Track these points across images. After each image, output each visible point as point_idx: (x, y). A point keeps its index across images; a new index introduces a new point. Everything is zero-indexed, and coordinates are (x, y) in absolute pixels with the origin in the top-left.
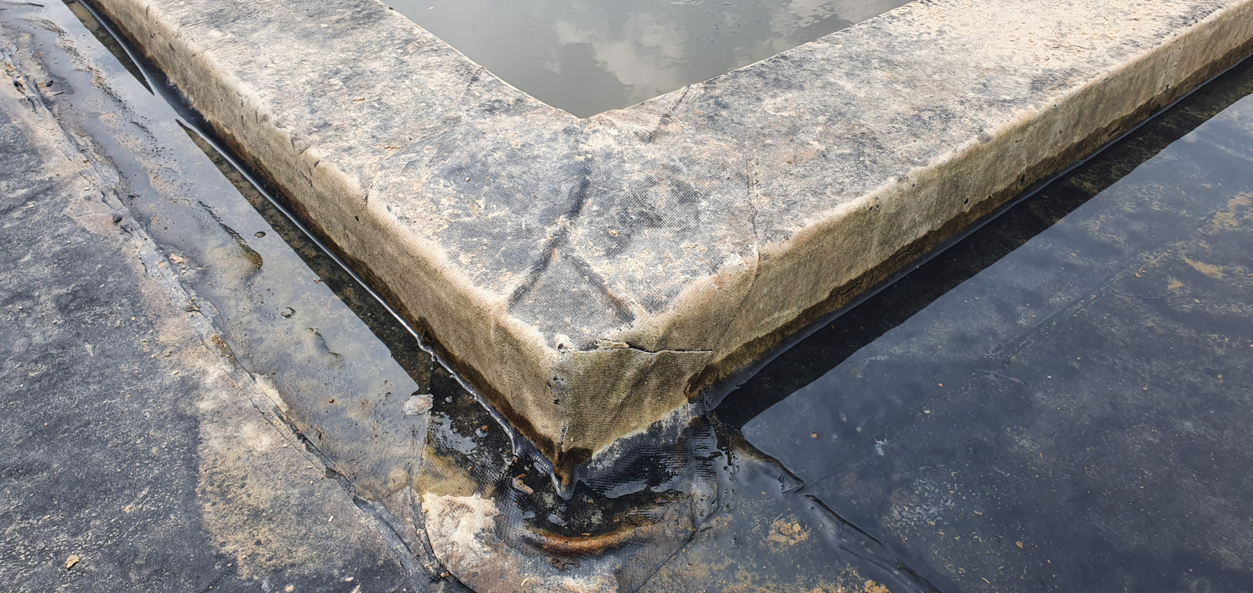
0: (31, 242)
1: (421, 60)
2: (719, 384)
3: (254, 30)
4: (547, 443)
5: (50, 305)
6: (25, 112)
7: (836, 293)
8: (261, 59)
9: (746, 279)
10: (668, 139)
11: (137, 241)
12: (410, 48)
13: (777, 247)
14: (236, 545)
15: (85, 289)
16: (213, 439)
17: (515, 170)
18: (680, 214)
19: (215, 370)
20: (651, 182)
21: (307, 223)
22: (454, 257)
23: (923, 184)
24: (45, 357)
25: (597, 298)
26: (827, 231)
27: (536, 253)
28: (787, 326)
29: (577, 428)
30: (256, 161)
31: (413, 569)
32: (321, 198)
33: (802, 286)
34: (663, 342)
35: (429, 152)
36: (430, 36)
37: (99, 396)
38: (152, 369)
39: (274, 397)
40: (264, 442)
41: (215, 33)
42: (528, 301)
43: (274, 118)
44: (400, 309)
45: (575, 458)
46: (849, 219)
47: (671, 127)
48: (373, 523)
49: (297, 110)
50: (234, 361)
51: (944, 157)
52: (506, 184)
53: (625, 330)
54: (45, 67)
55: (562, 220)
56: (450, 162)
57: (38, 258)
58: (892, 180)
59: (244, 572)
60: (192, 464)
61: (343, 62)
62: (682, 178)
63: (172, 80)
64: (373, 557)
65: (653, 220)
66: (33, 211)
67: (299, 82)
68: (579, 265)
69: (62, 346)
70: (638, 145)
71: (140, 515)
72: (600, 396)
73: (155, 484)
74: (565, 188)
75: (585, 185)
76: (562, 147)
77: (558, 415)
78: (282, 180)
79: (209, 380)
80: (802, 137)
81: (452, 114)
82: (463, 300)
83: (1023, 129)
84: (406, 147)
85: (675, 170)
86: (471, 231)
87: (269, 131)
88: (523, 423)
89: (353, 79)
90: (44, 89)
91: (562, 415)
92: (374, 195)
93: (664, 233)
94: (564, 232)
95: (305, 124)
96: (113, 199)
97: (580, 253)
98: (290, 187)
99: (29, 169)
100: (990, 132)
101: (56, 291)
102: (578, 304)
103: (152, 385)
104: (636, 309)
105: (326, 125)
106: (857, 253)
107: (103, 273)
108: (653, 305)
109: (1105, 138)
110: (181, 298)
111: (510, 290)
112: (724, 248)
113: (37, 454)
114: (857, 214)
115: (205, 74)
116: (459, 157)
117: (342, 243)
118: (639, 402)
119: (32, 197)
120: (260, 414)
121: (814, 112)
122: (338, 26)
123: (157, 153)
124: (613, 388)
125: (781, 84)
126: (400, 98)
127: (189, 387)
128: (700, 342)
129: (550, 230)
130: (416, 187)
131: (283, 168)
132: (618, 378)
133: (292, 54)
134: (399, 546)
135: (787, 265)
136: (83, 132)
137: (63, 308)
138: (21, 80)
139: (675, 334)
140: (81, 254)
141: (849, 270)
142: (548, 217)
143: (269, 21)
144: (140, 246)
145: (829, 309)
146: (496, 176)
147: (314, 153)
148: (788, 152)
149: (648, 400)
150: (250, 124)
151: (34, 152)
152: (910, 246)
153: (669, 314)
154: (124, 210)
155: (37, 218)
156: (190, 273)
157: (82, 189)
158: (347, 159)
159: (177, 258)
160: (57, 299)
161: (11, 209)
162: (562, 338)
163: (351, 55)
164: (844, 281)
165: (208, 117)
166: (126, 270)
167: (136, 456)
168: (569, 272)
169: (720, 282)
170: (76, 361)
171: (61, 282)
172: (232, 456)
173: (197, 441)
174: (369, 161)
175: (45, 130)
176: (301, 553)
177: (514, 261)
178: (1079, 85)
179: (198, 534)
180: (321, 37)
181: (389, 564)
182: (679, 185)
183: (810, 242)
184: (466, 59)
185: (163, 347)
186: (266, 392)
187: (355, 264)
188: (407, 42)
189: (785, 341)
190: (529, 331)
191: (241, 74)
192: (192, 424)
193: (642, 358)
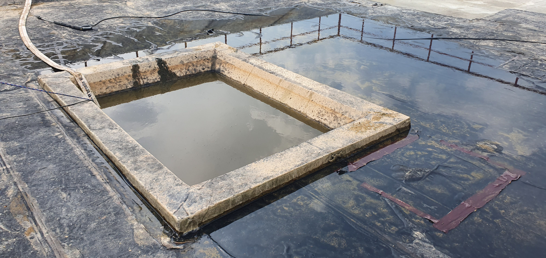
0: (109, 206)
1: (168, 176)
2: (203, 225)
3: (142, 171)
4: (177, 231)
5: (113, 215)
6: (105, 184)
7: (224, 212)
8: (143, 177)
9: (206, 210)
10: (202, 189)
11: (124, 205)
12: (166, 174)
13: (212, 206)
14: (139, 242)
15: (118, 212)
16: (136, 231)
17: (178, 195)
18: (200, 201)
19: (136, 223)
20: (197, 196)
21: (149, 203)
22: (167, 207)
23: (238, 196)
24: (114, 221)
25: (185, 213)
26: (221, 203)
27: (178, 207)
28: (216, 217)
29: (181, 229)
30: (141, 193)
31: (159, 245)
32: (151, 199)
33: (217, 211)
34: (193, 218)
35: (167, 192)
36: (170, 171)
37: (121, 226)
38: (127, 223)
39: (143, 226)
40: (142, 232)
41: (135, 172)
42: (176, 213)
43: (145, 187)
44: (161, 215)
45: (181, 234)
46: (224, 201)
47: (203, 188)
48: (155, 240)
49: (148, 186)
50: (138, 222)
51: (242, 192)
52: (176, 197)
53: (187, 216)
54: (107, 176)
55: (183, 202)
56: (169, 194)
57: (111, 208)
58: (232, 196)
59: (139, 245)
60: (133, 234)
61: (156, 177)
62: (201, 196)
63: (127, 178)
64: (155, 244)
65: (195, 202)
66: (109, 201)
67: (148, 181)
68: (184, 208)
69: (115, 220)
70: (197, 191)
71: (127, 239)
72: (184, 225)
73: (129, 236)
74: (185, 197)
75: (188, 197)
76: (186, 191)
77: (178, 227)
78: (145, 196)
79: (135, 224)
80: (222, 189)
81: (171, 186)
82: (168, 213)
83: (259, 186)
84: (164, 192)
85: (201, 194)
86: (170, 204)
87: (144, 189)
88: (175, 229)
89: (157, 180)
90: (107, 180)
91: (179, 227)
92: (158, 199)
93: (197, 204)
94: (183, 204)
95: (149, 188)
96: (120, 199)
97: (184, 207)
98: (146, 197)
99: (107, 195)
100: (251, 187)
101: (114, 213)
102: (182, 213)
103: (128, 225)
104: (189, 214)
105: (152, 188)
106: (227, 206)
107: (120, 210)
108: (192, 214)
109: (282, 186)
110: (131, 214)
111: (174, 212)
112: (204, 206)
113: (114, 232)
114: (226, 201)
115: (134, 179)
116: (171, 193)
117: (153, 206)
118: (190, 226)
119: (108, 199)
120: (141, 228)
121: (226, 185)
122: (155, 170)
123: (126, 191)
124: (186, 224)
125: (223, 180)
126: (164, 183)
127: (132, 225)
128: (199, 218)
129: (181, 204)
130: (164, 198)
131: (146, 194)
132: (187, 223)
133: (148, 175)
134: (158, 243)
135: (214, 208)
136: (114, 188)
137: (115, 215)
138: (103, 178)
139: (195, 217)
140: (116, 207)
141: (226, 209)
142: (181, 202)
143: (144, 169)
144: (124, 206)
145: (223, 214)
146: (175, 196)
147: (150, 193)
148: (219, 191)
149: (192, 226)
150: (141, 188)
151: (107, 192)
152: (238, 205)
153: (194, 215)
154: (122, 201)
155: (109, 202)
156: (132, 210)
157: (115, 197)
158: (155, 194)
159: (130, 208)
160: (114, 214)
161: (106, 201)
162: (179, 218)
163: (157, 176)
164: (226, 210)
165: (134, 185)
166: (123, 210)
167: (126, 233)
168: (182, 209)
169: (202, 210)
170: (118, 222)
171: (114, 211)
172: (138, 233)
173: (133, 231)
174: (158, 194)
175: (108, 188)
176: (146, 243)
177: (175, 208)
178: (271, 179)
179: (134, 241)
180: (152, 172)
181: (157, 244)
182: (201, 197)
183: (217, 205)
184: (175, 176)
185: (129, 220)
186: (142, 226)
187: (155, 209)
188: (166, 173)
189: (215, 219)
190: (175, 217)
191: (140, 179)
192: (133, 229)
193: (190, 220)
